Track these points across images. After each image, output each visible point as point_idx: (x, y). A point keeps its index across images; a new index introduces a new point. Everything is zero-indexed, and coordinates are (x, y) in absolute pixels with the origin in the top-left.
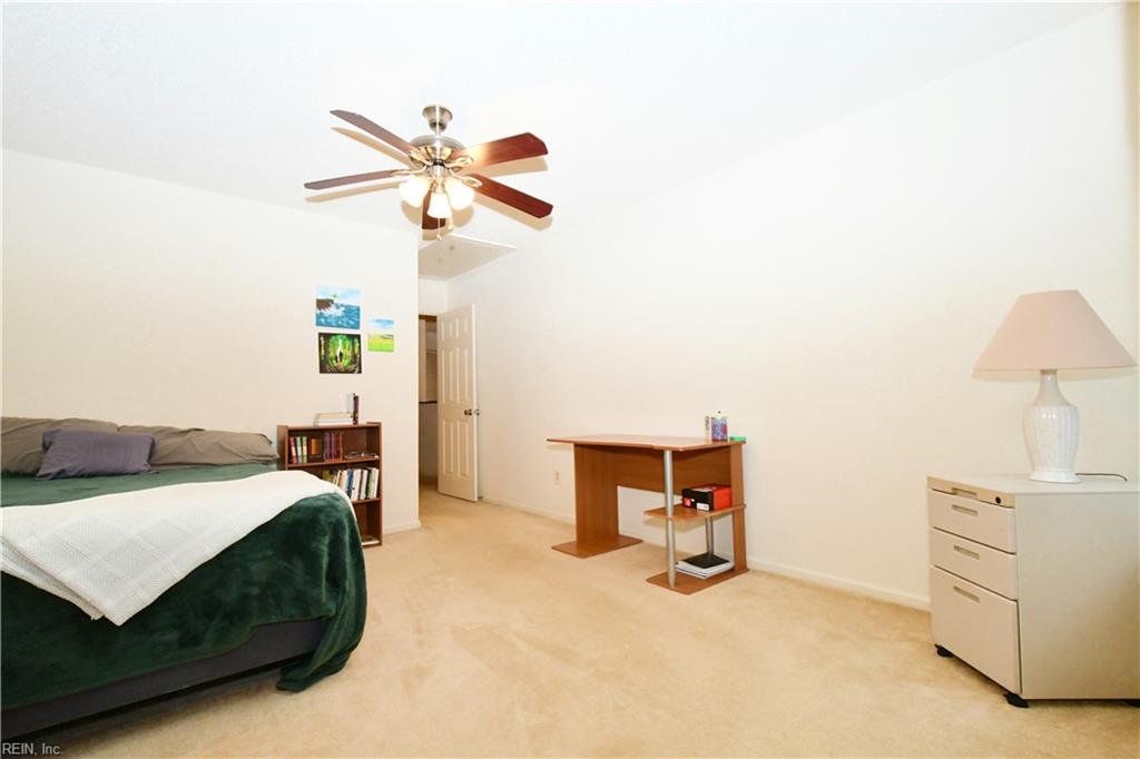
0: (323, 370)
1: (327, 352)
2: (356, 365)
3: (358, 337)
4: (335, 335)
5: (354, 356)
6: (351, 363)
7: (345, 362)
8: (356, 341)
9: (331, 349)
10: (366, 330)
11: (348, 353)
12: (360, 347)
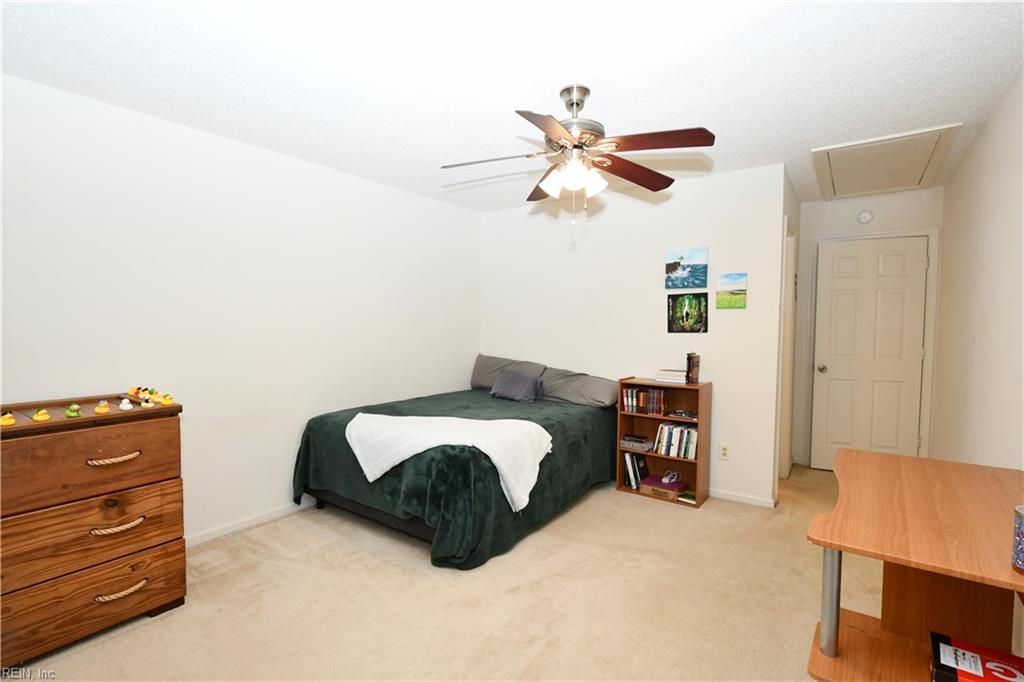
0: (670, 330)
1: (674, 312)
2: (701, 324)
3: (705, 295)
4: (683, 295)
5: (700, 315)
6: (696, 322)
7: (691, 321)
8: (703, 299)
9: (678, 310)
10: (714, 287)
11: (694, 312)
12: (706, 306)
